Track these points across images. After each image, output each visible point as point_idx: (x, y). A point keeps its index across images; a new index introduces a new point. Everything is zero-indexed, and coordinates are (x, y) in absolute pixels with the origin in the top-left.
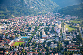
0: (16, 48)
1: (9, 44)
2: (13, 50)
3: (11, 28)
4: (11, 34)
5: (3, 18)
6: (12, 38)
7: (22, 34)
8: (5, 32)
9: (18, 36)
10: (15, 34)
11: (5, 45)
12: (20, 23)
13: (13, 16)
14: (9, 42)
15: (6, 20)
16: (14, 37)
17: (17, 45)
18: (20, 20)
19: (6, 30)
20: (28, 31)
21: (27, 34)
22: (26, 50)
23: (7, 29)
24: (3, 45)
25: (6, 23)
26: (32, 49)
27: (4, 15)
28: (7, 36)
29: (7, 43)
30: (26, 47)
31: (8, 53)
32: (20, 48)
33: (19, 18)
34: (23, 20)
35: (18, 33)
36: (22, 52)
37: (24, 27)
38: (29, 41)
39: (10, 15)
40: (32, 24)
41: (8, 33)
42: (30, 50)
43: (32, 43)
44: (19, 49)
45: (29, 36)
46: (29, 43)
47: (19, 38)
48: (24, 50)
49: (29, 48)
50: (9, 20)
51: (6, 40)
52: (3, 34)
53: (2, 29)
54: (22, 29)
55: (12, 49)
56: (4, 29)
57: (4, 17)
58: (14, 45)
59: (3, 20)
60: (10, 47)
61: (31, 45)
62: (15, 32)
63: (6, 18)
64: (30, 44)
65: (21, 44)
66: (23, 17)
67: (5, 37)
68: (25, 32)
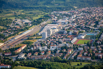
0: (80, 47)
1: (72, 42)
2: (77, 49)
3: (73, 22)
4: (73, 29)
5: (63, 10)
6: (75, 35)
7: (87, 29)
8: (66, 27)
9: (82, 32)
10: (79, 30)
11: (67, 43)
12: (85, 15)
13: (75, 7)
14: (72, 40)
15: (66, 12)
16: (78, 33)
17: (82, 43)
18: (83, 12)
19: (68, 25)
20: (95, 26)
21: (94, 30)
22: (93, 50)
23: (69, 23)
24: (65, 43)
25: (67, 15)
26: (100, 49)
27: (64, 6)
28: (69, 32)
29: (69, 40)
30: (93, 46)
31: (71, 52)
32: (85, 47)
33: (83, 9)
34: (88, 13)
35: (82, 29)
36: (89, 53)
37: (89, 21)
38: (97, 39)
39: (71, 6)
40: (99, 17)
41: (70, 28)
42: (99, 51)
43: (101, 41)
44: (84, 49)
45: (96, 32)
46: (96, 41)
47: (83, 35)
48: (91, 50)
49: (98, 48)
50: (71, 13)
51: (68, 37)
52: (64, 29)
53: (62, 23)
54: (86, 24)
55: (75, 47)
56: (65, 23)
57: (64, 8)
58: (77, 43)
59: (63, 12)
60: (74, 45)
61: (100, 45)
62: (79, 27)
63: (66, 10)
64: (98, 42)
65: (86, 43)
66: (87, 8)
67: (67, 33)
68: (91, 27)
